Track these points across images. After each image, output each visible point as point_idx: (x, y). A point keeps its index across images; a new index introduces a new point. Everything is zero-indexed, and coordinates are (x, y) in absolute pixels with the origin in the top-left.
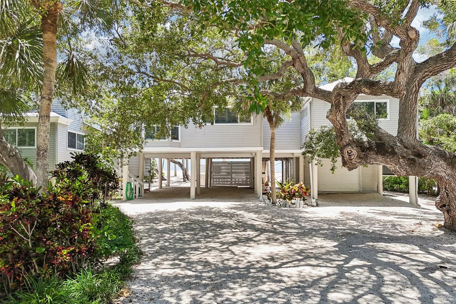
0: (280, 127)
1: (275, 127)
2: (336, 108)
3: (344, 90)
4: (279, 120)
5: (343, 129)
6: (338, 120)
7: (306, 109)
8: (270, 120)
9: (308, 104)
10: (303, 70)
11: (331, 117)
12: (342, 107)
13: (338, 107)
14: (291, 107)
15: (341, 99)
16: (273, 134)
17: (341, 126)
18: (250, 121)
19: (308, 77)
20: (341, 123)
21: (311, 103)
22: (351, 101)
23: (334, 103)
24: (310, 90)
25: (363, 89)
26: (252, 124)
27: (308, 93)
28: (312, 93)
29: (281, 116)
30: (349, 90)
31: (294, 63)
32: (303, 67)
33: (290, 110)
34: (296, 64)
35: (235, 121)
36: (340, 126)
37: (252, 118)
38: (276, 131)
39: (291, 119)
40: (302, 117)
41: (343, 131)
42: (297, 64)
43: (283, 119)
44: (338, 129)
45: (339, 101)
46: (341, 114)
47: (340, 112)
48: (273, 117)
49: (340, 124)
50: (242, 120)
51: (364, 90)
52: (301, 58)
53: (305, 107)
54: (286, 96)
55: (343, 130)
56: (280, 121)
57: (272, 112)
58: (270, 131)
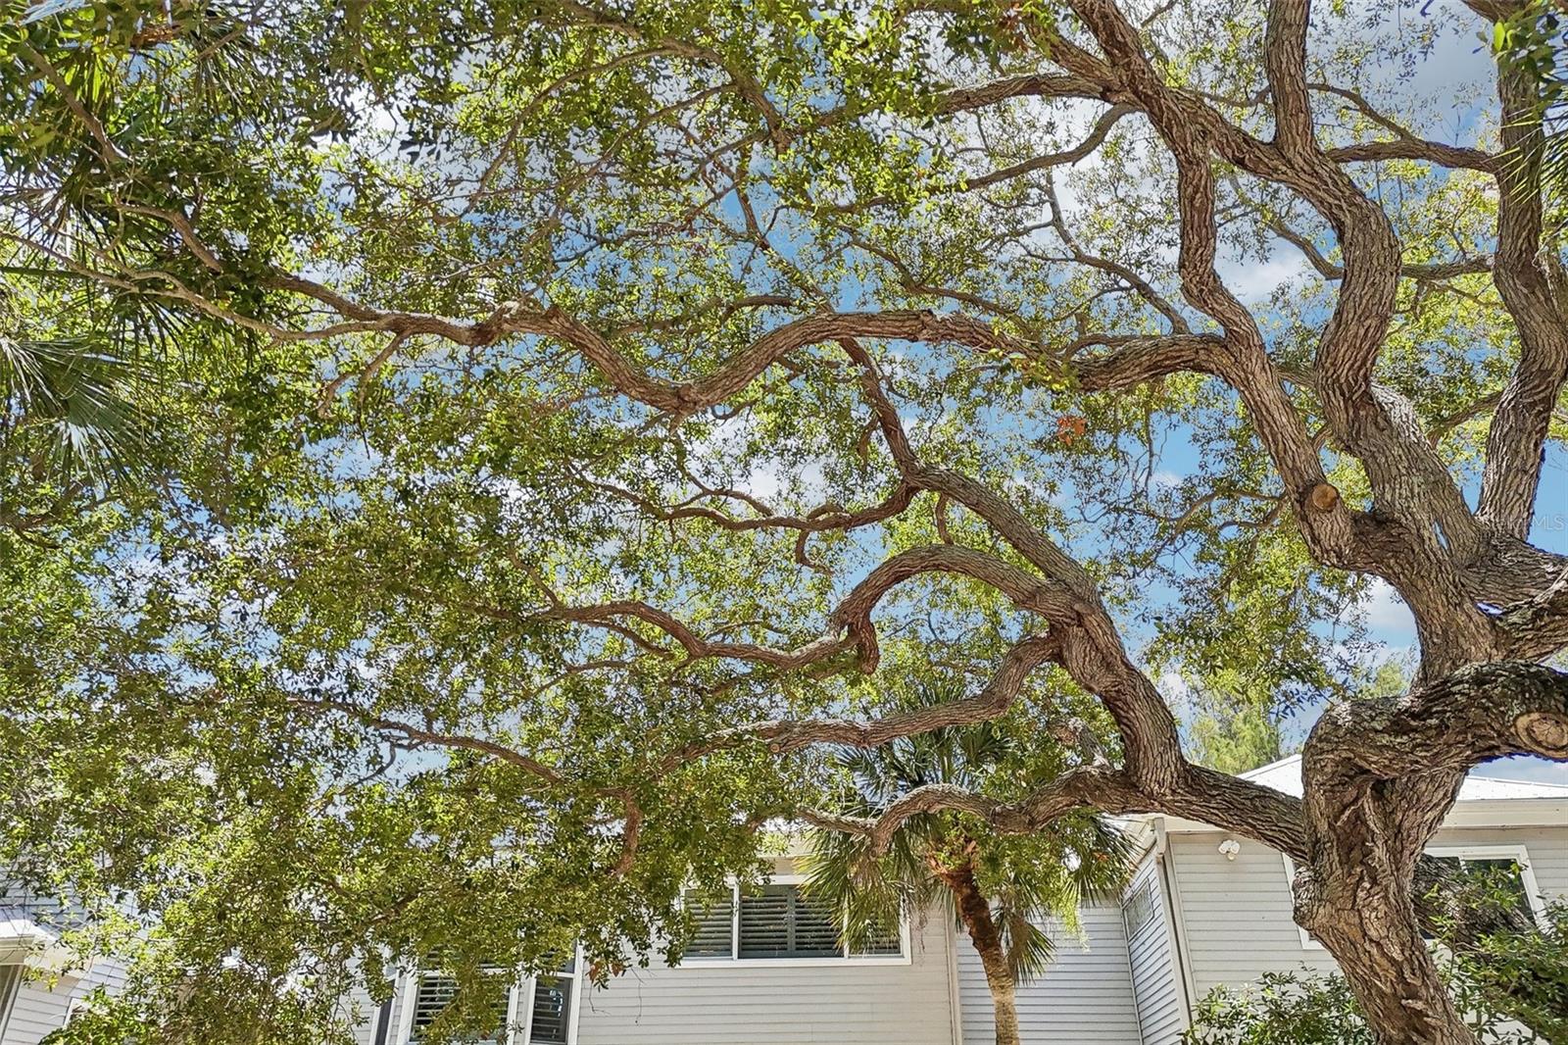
0: (1036, 976)
1: (1013, 973)
2: (1346, 861)
3: (1385, 740)
4: (1030, 943)
5: (1415, 996)
6: (1373, 933)
7: (1145, 893)
8: (985, 938)
9: (1153, 865)
10: (1108, 680)
11: (1323, 913)
12: (1380, 852)
13: (1356, 854)
14: (1078, 875)
15: (1368, 805)
16: (1004, 1010)
17: (1400, 974)
18: (895, 948)
19: (1140, 713)
20: (1396, 953)
21: (1163, 863)
22: (1430, 816)
23: (1323, 826)
24: (1157, 776)
25: (1523, 721)
26: (907, 961)
27: (1151, 796)
28: (1174, 792)
29: (1036, 921)
30: (1419, 738)
31: (1061, 648)
32: (1109, 667)
33: (1076, 893)
34: (1069, 647)
35: (827, 946)
36: (1392, 974)
37: (905, 931)
38: (1019, 997)
39: (1084, 938)
40: (1130, 929)
41: (1420, 1014)
42: (1076, 651)
43: (1050, 936)
44: (1382, 995)
45: (1359, 818)
46: (1386, 897)
47: (1374, 882)
48: (1001, 927)
49: (1393, 961)
50: (859, 944)
51: (1529, 730)
52: (1092, 621)
53: (1137, 882)
54: (1041, 808)
55: (1419, 1005)
56: (1035, 945)
57: (994, 903)
58: (992, 999)
